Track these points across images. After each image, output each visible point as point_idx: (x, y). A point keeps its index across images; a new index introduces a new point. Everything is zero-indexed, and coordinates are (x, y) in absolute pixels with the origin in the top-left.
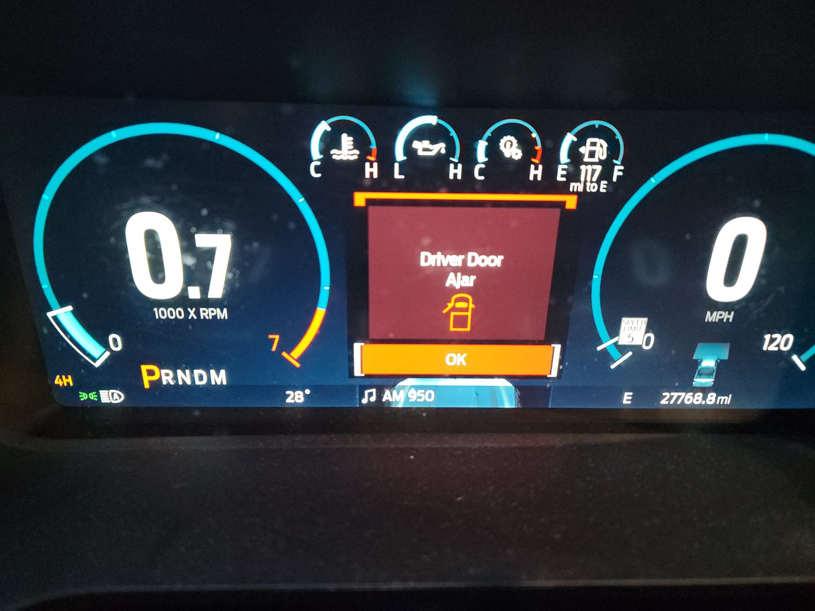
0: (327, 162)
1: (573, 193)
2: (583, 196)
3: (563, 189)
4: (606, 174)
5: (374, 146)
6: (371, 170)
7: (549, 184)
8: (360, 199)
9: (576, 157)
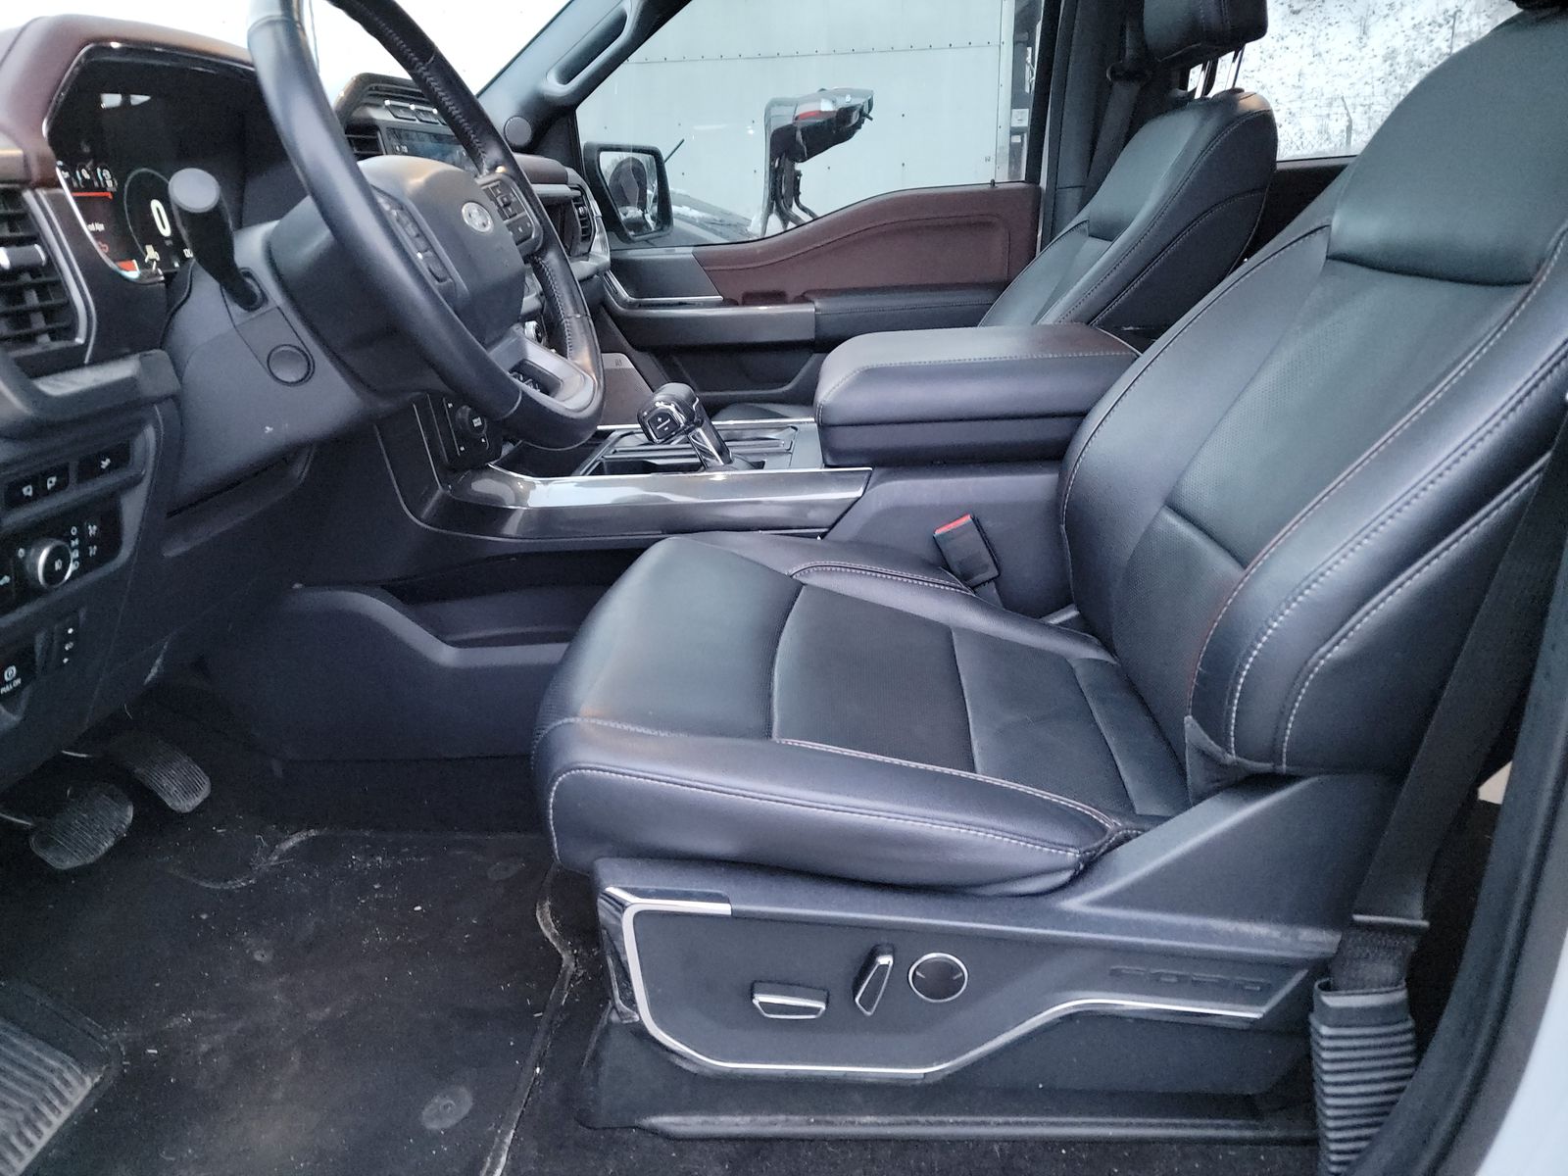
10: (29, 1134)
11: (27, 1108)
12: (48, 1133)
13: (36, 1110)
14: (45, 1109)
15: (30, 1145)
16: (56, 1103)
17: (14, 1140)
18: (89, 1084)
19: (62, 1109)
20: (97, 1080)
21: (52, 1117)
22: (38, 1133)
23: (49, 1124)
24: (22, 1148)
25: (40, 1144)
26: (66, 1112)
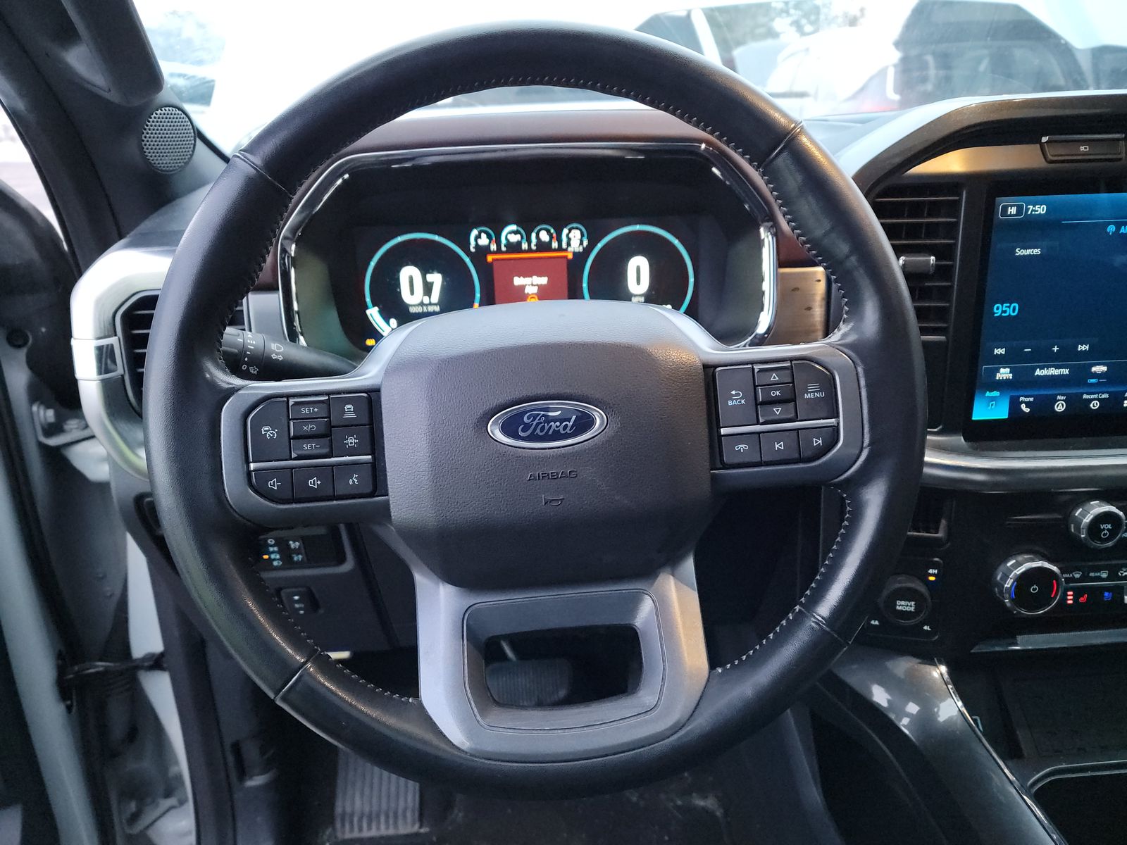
0: (477, 246)
1: (570, 252)
2: (574, 254)
3: (566, 250)
4: (581, 243)
5: (494, 238)
6: (493, 247)
7: (560, 249)
8: (490, 258)
9: (569, 239)
10: (365, 825)
11: (375, 808)
12: (373, 833)
13: (378, 816)
14: (383, 819)
15: (361, 830)
16: (391, 821)
17: (356, 819)
18: (416, 828)
19: (391, 827)
20: (422, 830)
21: (383, 827)
22: (369, 828)
23: (378, 828)
24: (356, 829)
25: (366, 834)
26: (391, 832)
